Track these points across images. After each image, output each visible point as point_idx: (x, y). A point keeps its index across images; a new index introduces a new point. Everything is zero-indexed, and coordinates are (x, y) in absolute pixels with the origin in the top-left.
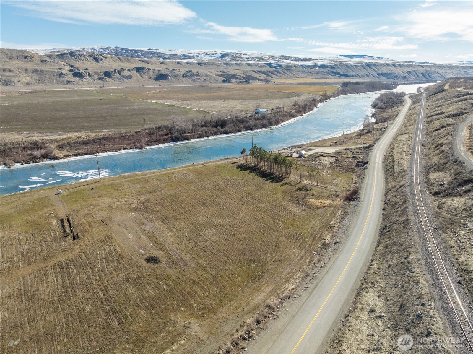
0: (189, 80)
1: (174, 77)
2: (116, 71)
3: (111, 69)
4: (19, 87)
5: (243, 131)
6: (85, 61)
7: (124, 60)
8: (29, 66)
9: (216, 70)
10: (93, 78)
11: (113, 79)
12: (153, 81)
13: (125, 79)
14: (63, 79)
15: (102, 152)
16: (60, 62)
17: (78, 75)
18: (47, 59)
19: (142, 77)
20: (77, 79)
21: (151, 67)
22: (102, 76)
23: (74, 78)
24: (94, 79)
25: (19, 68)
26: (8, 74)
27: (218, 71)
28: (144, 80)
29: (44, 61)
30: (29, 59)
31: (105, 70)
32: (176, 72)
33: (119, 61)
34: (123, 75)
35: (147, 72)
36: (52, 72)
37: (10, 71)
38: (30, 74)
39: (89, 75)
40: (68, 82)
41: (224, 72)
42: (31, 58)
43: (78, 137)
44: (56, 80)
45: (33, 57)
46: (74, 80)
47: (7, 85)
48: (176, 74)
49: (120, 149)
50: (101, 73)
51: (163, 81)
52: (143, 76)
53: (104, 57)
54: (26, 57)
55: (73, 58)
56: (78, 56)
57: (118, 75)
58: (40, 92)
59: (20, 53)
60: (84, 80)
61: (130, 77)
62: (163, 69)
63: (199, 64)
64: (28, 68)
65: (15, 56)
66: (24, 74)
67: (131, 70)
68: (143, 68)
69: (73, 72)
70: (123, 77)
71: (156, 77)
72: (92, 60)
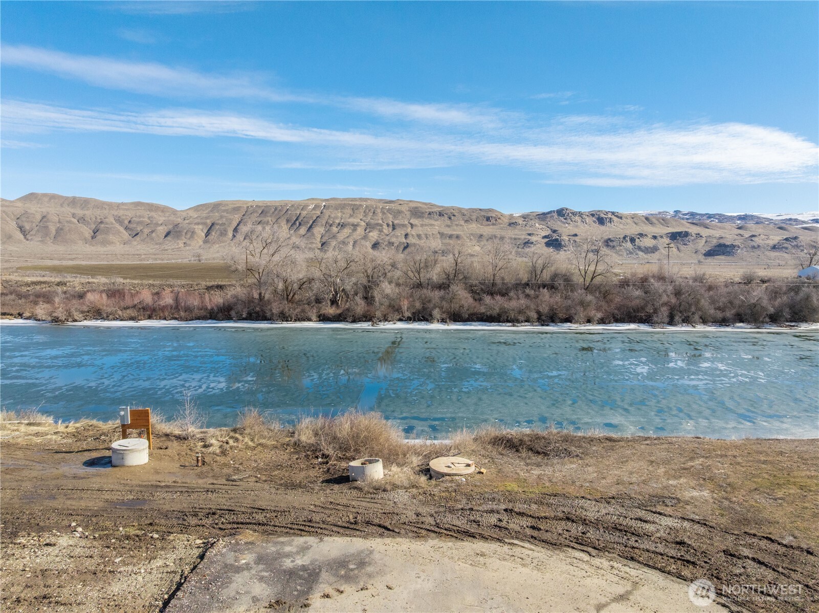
0: (786, 256)
1: (749, 250)
2: (628, 239)
3: (618, 234)
6: (579, 223)
7: (656, 222)
8: (487, 230)
11: (616, 253)
12: (701, 257)
13: (641, 253)
14: (528, 250)
16: (537, 225)
17: (554, 243)
18: (520, 221)
19: (679, 249)
21: (706, 232)
22: (599, 246)
23: (545, 248)
25: (472, 234)
26: (453, 242)
28: (682, 255)
29: (513, 223)
30: (493, 221)
31: (607, 237)
32: (758, 241)
33: (646, 224)
34: (638, 246)
35: (693, 240)
36: (516, 239)
37: (458, 237)
38: (483, 242)
42: (496, 220)
45: (499, 218)
46: (544, 252)
48: (755, 245)
50: (598, 241)
51: (722, 257)
52: (682, 247)
53: (617, 216)
54: (488, 219)
55: (562, 218)
56: (570, 215)
57: (629, 245)
59: (483, 213)
60: (562, 252)
61: (654, 249)
62: (730, 236)
64: (484, 234)
65: (474, 217)
66: (474, 242)
67: (658, 238)
68: (686, 234)
69: (548, 240)
70: (639, 248)
71: (709, 251)
72: (594, 222)
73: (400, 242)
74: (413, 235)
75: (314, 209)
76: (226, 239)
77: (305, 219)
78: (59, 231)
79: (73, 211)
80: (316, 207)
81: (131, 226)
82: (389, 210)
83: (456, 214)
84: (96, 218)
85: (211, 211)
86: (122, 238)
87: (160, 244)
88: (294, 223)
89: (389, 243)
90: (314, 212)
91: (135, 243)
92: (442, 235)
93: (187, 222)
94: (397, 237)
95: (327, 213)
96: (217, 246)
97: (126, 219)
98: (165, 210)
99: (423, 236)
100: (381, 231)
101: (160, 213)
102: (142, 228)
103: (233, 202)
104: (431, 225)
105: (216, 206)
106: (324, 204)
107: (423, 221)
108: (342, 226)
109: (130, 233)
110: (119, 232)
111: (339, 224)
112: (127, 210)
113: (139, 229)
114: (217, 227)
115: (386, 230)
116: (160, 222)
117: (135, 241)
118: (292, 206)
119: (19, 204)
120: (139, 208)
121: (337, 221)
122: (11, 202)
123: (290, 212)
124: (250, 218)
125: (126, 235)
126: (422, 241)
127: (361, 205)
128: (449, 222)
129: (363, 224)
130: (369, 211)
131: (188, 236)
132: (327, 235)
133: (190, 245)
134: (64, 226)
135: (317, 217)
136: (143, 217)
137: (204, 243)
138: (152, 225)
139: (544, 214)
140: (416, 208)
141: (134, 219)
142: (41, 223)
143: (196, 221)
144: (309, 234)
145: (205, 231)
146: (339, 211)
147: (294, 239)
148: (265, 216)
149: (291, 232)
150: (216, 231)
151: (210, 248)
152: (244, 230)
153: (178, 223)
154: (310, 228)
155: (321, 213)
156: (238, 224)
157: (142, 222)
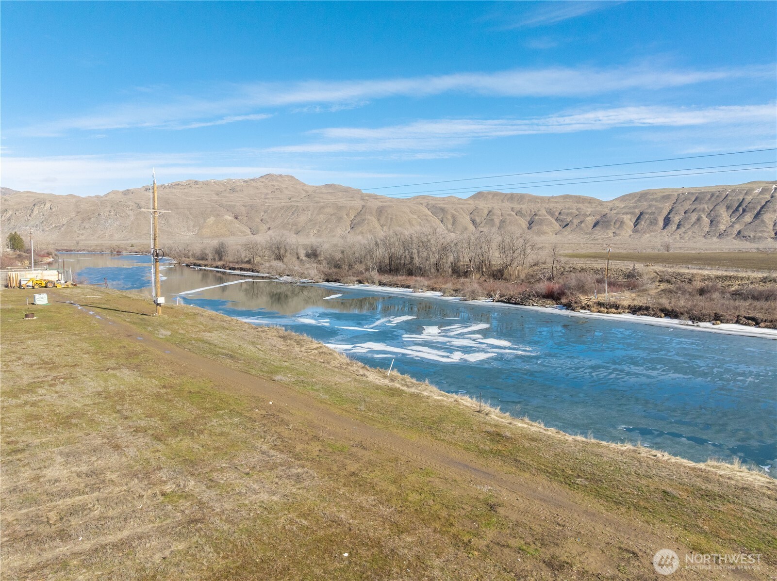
75: (761, 193)
76: (657, 228)
77: (751, 205)
78: (502, 222)
79: (511, 205)
80: (765, 191)
81: (561, 217)
84: (531, 211)
85: (639, 200)
86: (554, 228)
87: (589, 233)
88: (737, 209)
90: (761, 196)
91: (566, 233)
93: (615, 212)
96: (648, 235)
97: (557, 211)
98: (592, 201)
101: (587, 205)
102: (571, 219)
103: (661, 191)
105: (643, 196)
106: (775, 186)
109: (560, 224)
110: (551, 223)
112: (557, 203)
113: (569, 220)
114: (647, 216)
116: (588, 213)
117: (566, 231)
118: (733, 191)
119: (471, 202)
120: (568, 200)
122: (465, 200)
123: (730, 198)
124: (682, 206)
125: (557, 226)
131: (617, 226)
133: (619, 235)
134: (506, 219)
135: (767, 202)
136: (572, 209)
137: (633, 232)
138: (580, 216)
141: (564, 211)
142: (488, 216)
143: (624, 211)
144: (757, 222)
145: (634, 220)
147: (738, 227)
148: (700, 203)
149: (733, 220)
150: (646, 221)
151: (640, 238)
152: (676, 219)
153: (605, 213)
154: (758, 215)
155: (772, 197)
156: (669, 213)
157: (571, 214)
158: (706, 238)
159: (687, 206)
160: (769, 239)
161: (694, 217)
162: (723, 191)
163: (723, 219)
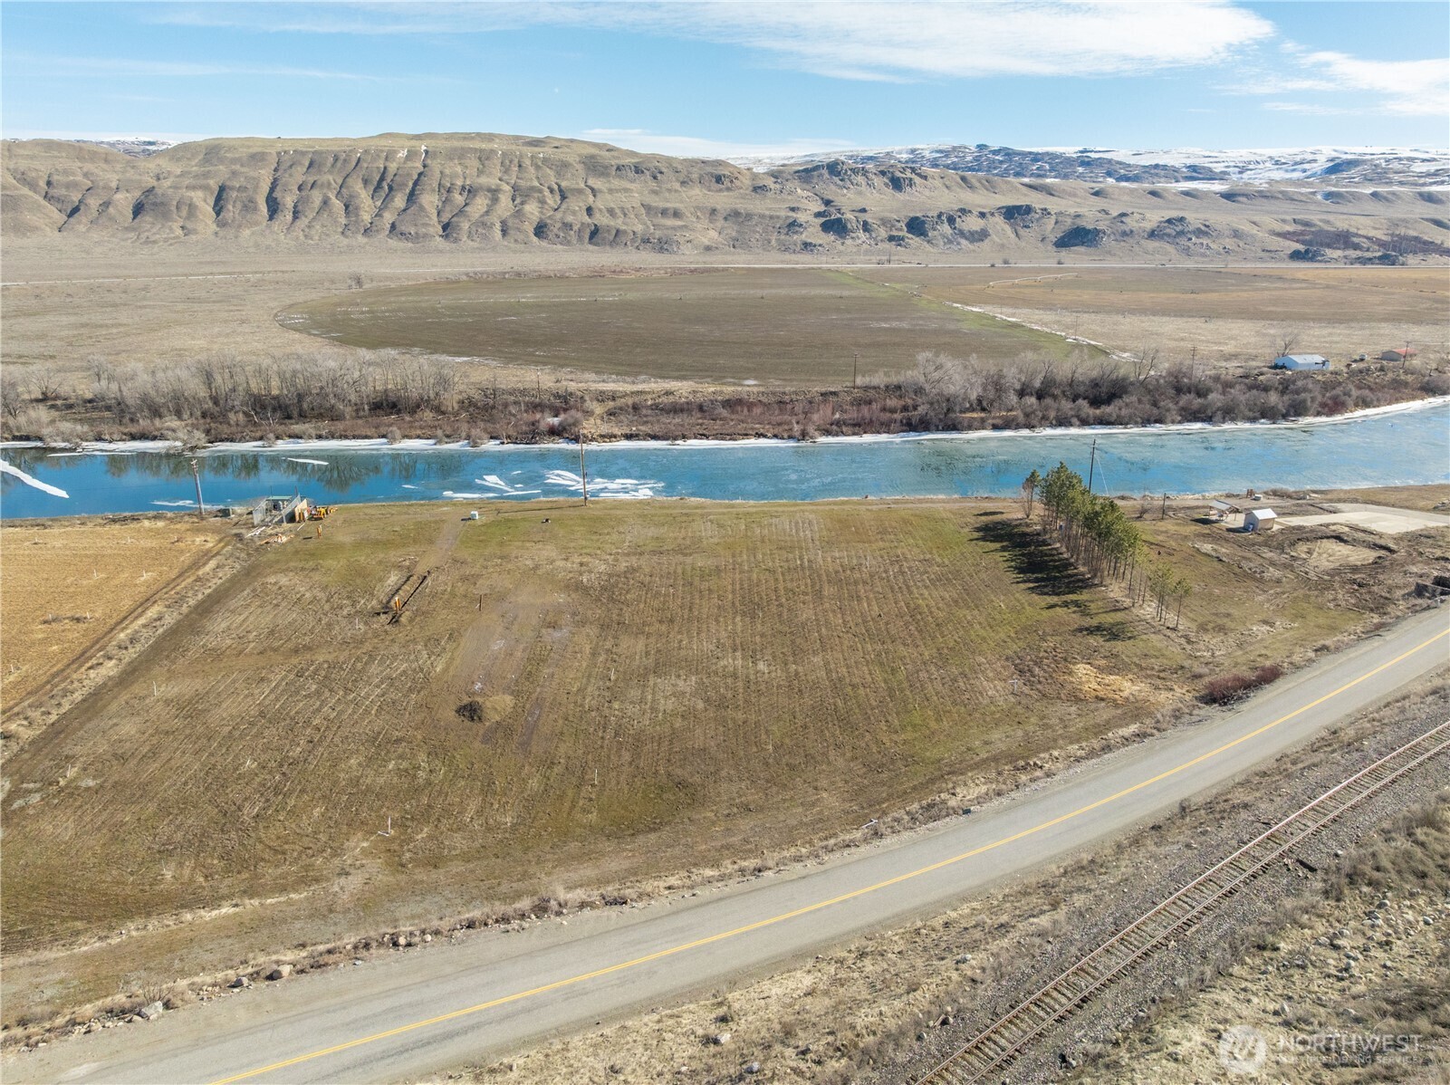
0: (1170, 248)
1: (1118, 237)
2: (944, 218)
3: (930, 210)
4: (687, 257)
5: (1173, 422)
6: (864, 188)
7: (977, 184)
8: (723, 201)
9: (1275, 216)
10: (874, 235)
11: (928, 242)
12: (1051, 248)
13: (964, 242)
14: (795, 237)
15: (696, 438)
16: (799, 191)
17: (835, 226)
18: (770, 182)
19: (1017, 235)
20: (831, 237)
21: (1053, 205)
22: (901, 230)
23: (823, 234)
24: (875, 239)
25: (698, 208)
26: (670, 222)
27: (1284, 221)
28: (1024, 244)
29: (760, 187)
30: (727, 183)
31: (912, 215)
32: (1131, 223)
33: (961, 187)
34: (960, 230)
35: (1038, 220)
36: (771, 217)
37: (676, 214)
38: (720, 223)
39: (866, 227)
40: (806, 245)
41: (1307, 224)
42: (731, 182)
43: (668, 393)
44: (777, 240)
45: (736, 178)
46: (821, 242)
47: (661, 250)
48: (1127, 229)
49: (747, 435)
50: (898, 221)
51: (1082, 249)
52: (1022, 232)
53: (919, 175)
54: (719, 179)
55: (836, 179)
56: (849, 172)
57: (946, 228)
58: (717, 270)
59: (709, 169)
60: (849, 242)
61: (982, 235)
62: (1091, 214)
63: (1229, 196)
64: (718, 207)
65: (695, 176)
66: (705, 223)
67: (988, 215)
68: (1029, 210)
69: (823, 220)
70: (962, 234)
71: (1062, 238)
72: (886, 185)
73: (583, 224)
74: (600, 210)
75: (408, 158)
76: (259, 218)
77: (398, 178)
80: (412, 155)
81: (54, 192)
82: (545, 160)
83: (664, 170)
85: (207, 160)
86: (51, 218)
87: (132, 229)
89: (565, 224)
90: (410, 164)
91: (82, 228)
92: (648, 208)
93: (168, 183)
94: (574, 213)
95: (435, 165)
96: (248, 232)
97: (40, 177)
98: (110, 158)
99: (617, 211)
100: (542, 202)
101: (105, 166)
102: (80, 196)
103: (243, 143)
104: (626, 190)
105: (212, 151)
106: (424, 148)
107: (609, 181)
108: (469, 191)
109: (59, 207)
110: (38, 206)
111: (463, 188)
112: (32, 157)
113: (75, 200)
114: (234, 194)
115: (552, 201)
116: (114, 185)
117: (79, 223)
118: (366, 152)
120: (56, 153)
121: (459, 183)
123: (365, 165)
124: (291, 175)
125: (54, 213)
126: (620, 221)
127: (493, 151)
128: (653, 185)
129: (507, 188)
130: (511, 162)
132: (448, 208)
133: (195, 232)
135: (420, 174)
136: (73, 174)
137: (218, 226)
138: (99, 191)
139: (806, 171)
140: (593, 157)
141: (55, 177)
143: (187, 182)
144: (413, 209)
145: (211, 201)
146: (456, 161)
147: (389, 217)
148: (320, 171)
149: (379, 203)
150: (235, 202)
151: (236, 237)
152: (289, 201)
153: (150, 185)
154: (412, 197)
155: (425, 166)
156: (272, 189)
157: (74, 185)
158: (347, 237)
159: (299, 175)
160: (437, 238)
161: (317, 196)
162: (350, 151)
163: (362, 202)
